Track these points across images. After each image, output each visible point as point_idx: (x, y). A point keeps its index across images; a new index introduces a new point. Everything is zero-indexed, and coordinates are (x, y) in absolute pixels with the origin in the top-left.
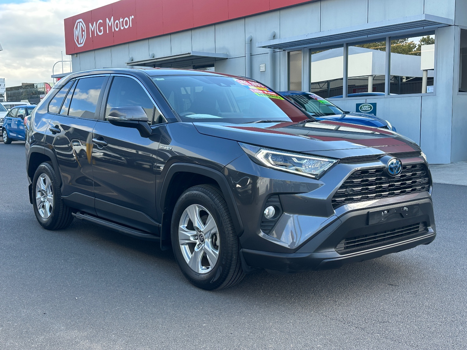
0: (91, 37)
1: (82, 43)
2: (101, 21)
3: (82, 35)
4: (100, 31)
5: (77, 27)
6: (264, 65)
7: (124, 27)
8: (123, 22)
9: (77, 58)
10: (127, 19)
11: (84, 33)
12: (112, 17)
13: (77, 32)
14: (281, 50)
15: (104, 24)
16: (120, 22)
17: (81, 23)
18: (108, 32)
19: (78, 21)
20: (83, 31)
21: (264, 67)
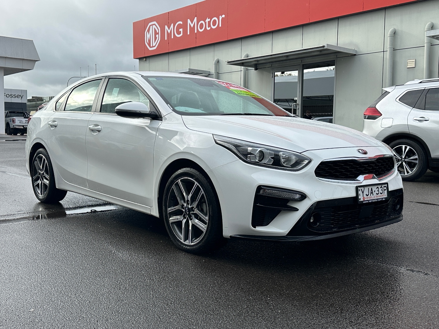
0: (166, 39)
1: (155, 46)
2: (181, 23)
3: (156, 38)
4: (179, 33)
5: (149, 31)
6: (414, 60)
7: (211, 28)
8: (209, 22)
9: (145, 61)
10: (215, 18)
11: (157, 36)
12: (196, 18)
13: (149, 35)
15: (184, 26)
16: (206, 23)
17: (154, 26)
18: (188, 34)
19: (150, 24)
20: (156, 33)
21: (414, 62)
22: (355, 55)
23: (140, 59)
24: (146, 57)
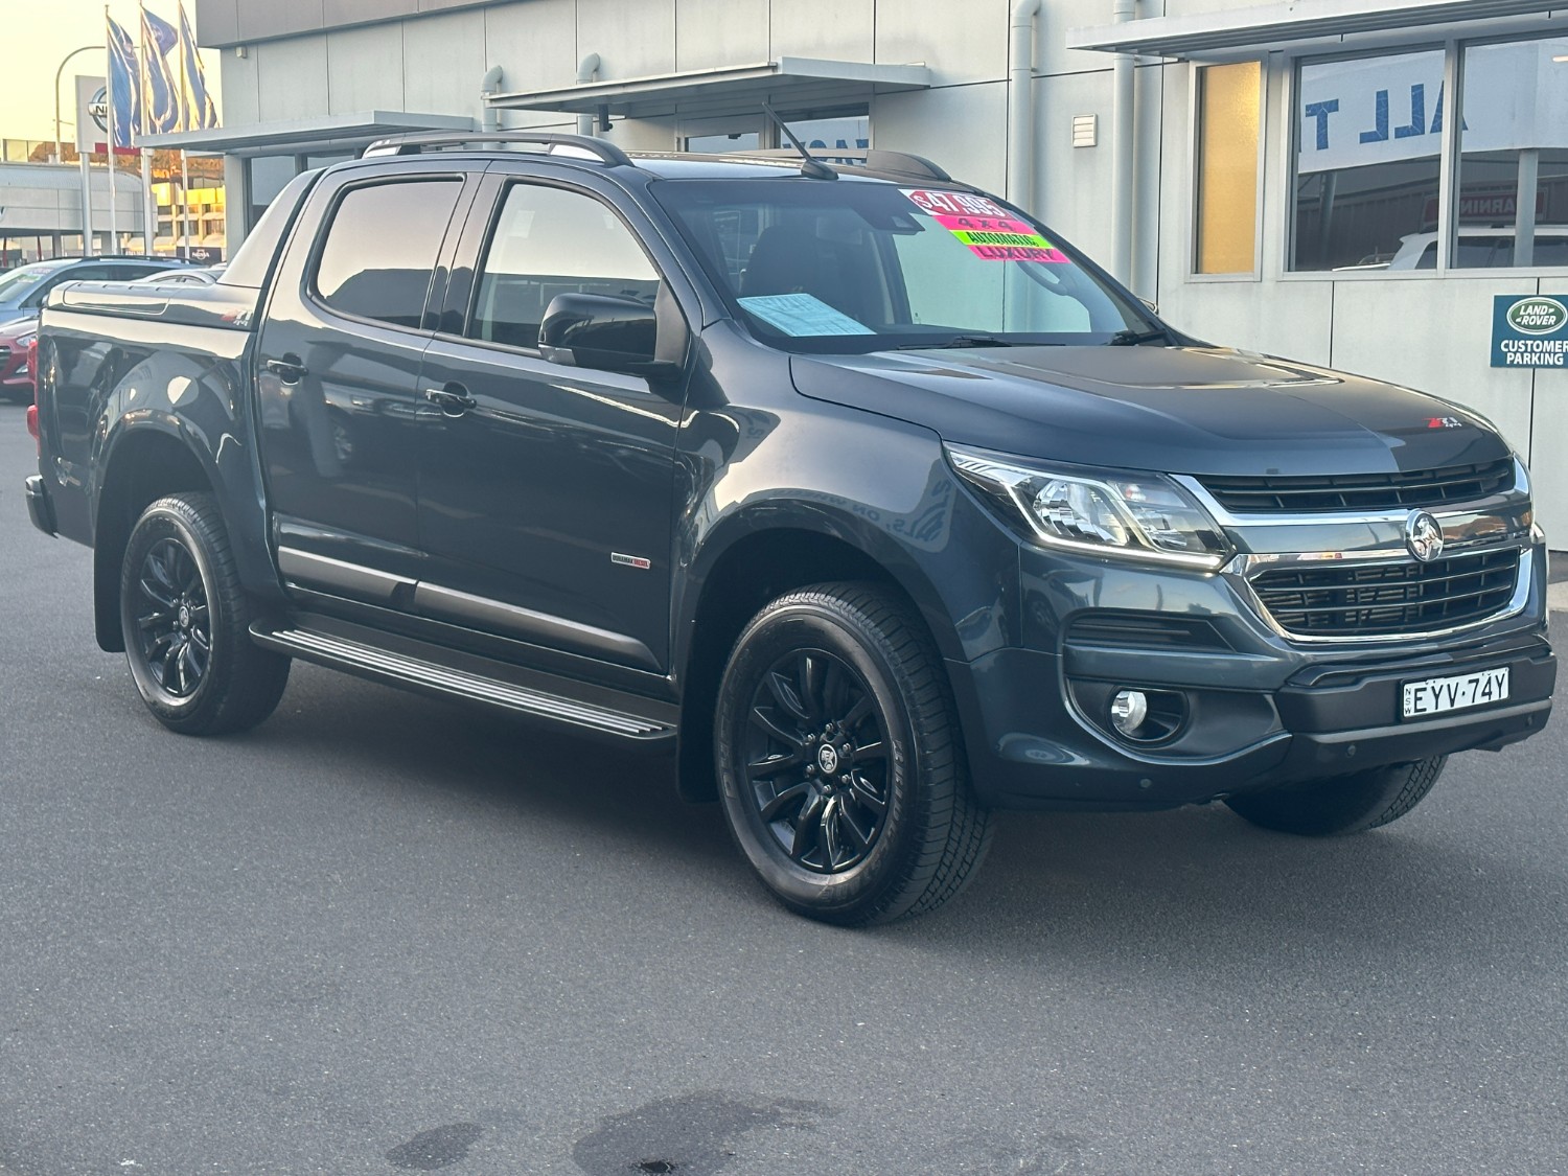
6: (1092, 120)
9: (244, 61)
14: (1167, 60)
21: (1092, 127)
22: (928, 87)
23: (225, 49)
24: (245, 45)
